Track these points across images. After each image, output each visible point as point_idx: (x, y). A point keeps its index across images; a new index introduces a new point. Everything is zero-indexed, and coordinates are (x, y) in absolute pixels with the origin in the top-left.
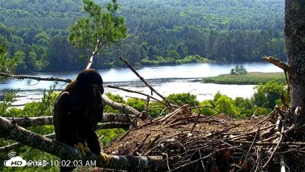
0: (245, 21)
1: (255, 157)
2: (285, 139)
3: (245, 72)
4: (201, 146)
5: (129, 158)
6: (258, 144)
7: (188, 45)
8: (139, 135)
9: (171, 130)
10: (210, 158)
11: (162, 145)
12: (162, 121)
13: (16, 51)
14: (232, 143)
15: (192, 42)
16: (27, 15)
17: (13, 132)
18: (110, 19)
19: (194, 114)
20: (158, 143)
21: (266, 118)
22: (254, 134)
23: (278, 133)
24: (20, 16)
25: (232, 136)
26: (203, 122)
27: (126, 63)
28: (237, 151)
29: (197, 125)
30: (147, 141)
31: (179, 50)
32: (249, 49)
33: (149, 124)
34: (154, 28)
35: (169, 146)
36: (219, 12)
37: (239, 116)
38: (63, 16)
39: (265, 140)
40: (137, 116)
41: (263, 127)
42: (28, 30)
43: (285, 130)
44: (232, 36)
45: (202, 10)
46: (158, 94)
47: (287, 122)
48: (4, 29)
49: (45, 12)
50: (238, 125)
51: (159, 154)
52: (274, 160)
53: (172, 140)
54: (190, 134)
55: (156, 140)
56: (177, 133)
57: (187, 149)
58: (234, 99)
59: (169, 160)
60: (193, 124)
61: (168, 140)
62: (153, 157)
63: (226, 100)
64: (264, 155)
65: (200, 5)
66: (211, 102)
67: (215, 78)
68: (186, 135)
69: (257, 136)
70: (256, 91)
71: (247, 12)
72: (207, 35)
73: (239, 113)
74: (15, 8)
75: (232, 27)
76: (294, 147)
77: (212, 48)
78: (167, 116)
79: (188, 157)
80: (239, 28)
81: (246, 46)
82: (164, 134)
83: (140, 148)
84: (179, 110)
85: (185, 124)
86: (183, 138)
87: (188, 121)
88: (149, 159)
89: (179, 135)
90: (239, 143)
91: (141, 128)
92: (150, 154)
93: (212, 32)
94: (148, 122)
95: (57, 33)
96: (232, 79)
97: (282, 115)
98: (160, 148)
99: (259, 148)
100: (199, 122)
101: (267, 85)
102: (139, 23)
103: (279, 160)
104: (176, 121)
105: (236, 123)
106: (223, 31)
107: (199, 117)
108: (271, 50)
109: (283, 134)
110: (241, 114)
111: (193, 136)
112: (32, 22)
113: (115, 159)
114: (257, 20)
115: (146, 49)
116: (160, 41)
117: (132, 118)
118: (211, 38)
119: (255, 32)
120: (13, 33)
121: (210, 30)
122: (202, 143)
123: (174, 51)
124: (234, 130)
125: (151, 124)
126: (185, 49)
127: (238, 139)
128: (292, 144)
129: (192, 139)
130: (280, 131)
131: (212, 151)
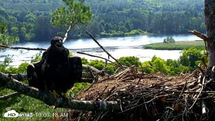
0: (174, 6)
1: (184, 102)
2: (205, 89)
3: (174, 41)
4: (145, 94)
6: (185, 93)
7: (134, 23)
8: (101, 86)
9: (122, 83)
10: (152, 102)
11: (117, 93)
12: (117, 77)
13: (12, 27)
14: (167, 92)
15: (135, 20)
17: (10, 82)
18: (80, 7)
19: (139, 72)
20: (114, 92)
21: (190, 75)
22: (183, 85)
23: (200, 84)
25: (167, 87)
26: (145, 78)
27: (90, 35)
29: (142, 80)
30: (106, 91)
31: (127, 26)
32: (177, 24)
34: (109, 10)
35: (121, 94)
37: (169, 72)
39: (191, 90)
40: (99, 74)
41: (189, 81)
42: (20, 12)
43: (205, 82)
44: (164, 16)
46: (113, 58)
48: (3, 11)
50: (170, 80)
51: (115, 100)
52: (197, 104)
53: (124, 90)
54: (137, 86)
55: (112, 90)
56: (127, 85)
57: (134, 96)
58: (166, 60)
59: (122, 104)
60: (139, 79)
61: (121, 90)
62: (112, 102)
63: (161, 61)
64: (190, 101)
66: (149, 63)
68: (134, 87)
69: (185, 87)
70: (181, 55)
72: (147, 15)
73: (169, 70)
75: (164, 10)
76: (211, 95)
77: (151, 24)
78: (120, 73)
79: (136, 102)
80: (169, 10)
81: (174, 23)
82: (118, 86)
83: (101, 95)
84: (128, 69)
85: (133, 79)
87: (135, 77)
88: (107, 103)
89: (128, 87)
90: (172, 92)
92: (108, 100)
93: (150, 12)
94: (106, 78)
95: (41, 14)
96: (163, 46)
97: (202, 72)
98: (115, 95)
99: (187, 96)
100: (143, 78)
101: (190, 50)
102: (98, 7)
103: (201, 104)
104: (126, 77)
105: (169, 78)
106: (157, 12)
107: (143, 74)
108: (192, 25)
109: (204, 85)
110: (171, 71)
111: (139, 87)
112: (23, 6)
113: (83, 103)
114: (182, 4)
115: (104, 25)
116: (114, 20)
117: (95, 75)
118: (149, 17)
119: (181, 12)
120: (10, 14)
121: (149, 12)
122: (145, 92)
123: (124, 26)
124: (168, 83)
125: (109, 79)
126: (131, 25)
127: (172, 89)
128: (210, 93)
129: (138, 90)
130: (202, 83)
131: (153, 98)
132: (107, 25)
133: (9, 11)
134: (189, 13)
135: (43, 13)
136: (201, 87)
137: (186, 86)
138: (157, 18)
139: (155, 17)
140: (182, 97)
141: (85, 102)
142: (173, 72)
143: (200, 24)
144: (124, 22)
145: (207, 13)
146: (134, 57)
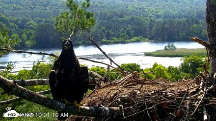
0: (175, 13)
1: (185, 108)
2: (206, 96)
3: (175, 48)
4: (147, 100)
5: (96, 108)
6: (187, 99)
7: (134, 30)
8: (103, 92)
9: (125, 89)
10: (153, 109)
11: (119, 99)
12: (119, 83)
13: (12, 34)
14: (168, 98)
15: (136, 27)
16: (20, 8)
17: (15, 89)
18: (83, 13)
19: (141, 78)
20: (116, 98)
21: (192, 81)
22: (184, 92)
24: (15, 9)
25: (169, 94)
26: (147, 84)
27: (93, 42)
28: (172, 103)
29: (144, 86)
30: (108, 97)
31: (128, 33)
32: (178, 32)
33: (109, 85)
34: (110, 18)
35: (124, 101)
36: (156, 6)
37: (170, 79)
38: (46, 9)
39: (193, 96)
40: (101, 79)
41: (191, 87)
42: (21, 19)
43: (206, 89)
44: (165, 23)
45: (144, 4)
46: (115, 64)
47: (208, 84)
48: (4, 18)
49: (33, 7)
50: (173, 86)
51: (117, 106)
52: (199, 110)
53: (126, 96)
54: (139, 92)
55: (114, 96)
56: (130, 91)
57: (136, 102)
58: (167, 67)
59: (124, 110)
60: (141, 85)
61: (123, 96)
62: (114, 108)
63: (162, 68)
64: (192, 107)
65: (143, 1)
66: (150, 69)
67: (153, 52)
68: (136, 93)
69: (186, 94)
70: (183, 62)
71: (176, 6)
72: (147, 22)
73: (171, 77)
74: (12, 3)
75: (165, 17)
76: (213, 101)
77: (152, 32)
78: (122, 79)
79: (138, 108)
80: (170, 17)
81: (175, 30)
82: (120, 92)
83: (103, 101)
84: (130, 75)
85: (135, 85)
86: (134, 94)
87: (137, 83)
88: (110, 109)
89: (131, 93)
90: (174, 98)
91: (104, 87)
92: (110, 106)
94: (109, 83)
95: (42, 21)
96: (164, 53)
97: (204, 79)
98: (117, 101)
99: (188, 102)
100: (145, 84)
101: (191, 58)
102: (99, 14)
103: (203, 111)
104: (128, 83)
105: (171, 84)
106: (158, 20)
107: (145, 80)
108: (194, 33)
109: (205, 92)
111: (141, 93)
112: (24, 13)
114: (183, 11)
115: (104, 32)
116: (115, 27)
117: (97, 81)
118: (150, 24)
119: (182, 20)
120: (10, 21)
121: (150, 19)
122: (147, 98)
123: (124, 34)
124: (170, 89)
125: (111, 85)
126: (132, 33)
127: (173, 96)
128: (212, 99)
129: (140, 96)
130: (203, 90)
131: (154, 104)
132: (108, 32)
133: (10, 18)
134: (190, 20)
135: (44, 19)
136: (202, 93)
138: (159, 25)
139: (156, 25)
141: (88, 108)
142: (174, 79)
143: (201, 31)
144: (125, 29)
145: (208, 20)
146: (135, 64)
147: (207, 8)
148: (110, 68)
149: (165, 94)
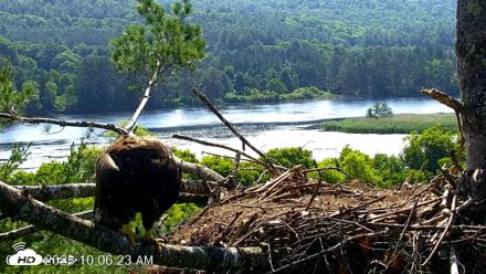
0: (390, 33)
1: (409, 249)
2: (457, 221)
3: (390, 114)
4: (323, 232)
5: (209, 250)
6: (414, 229)
7: (298, 70)
8: (225, 212)
9: (274, 205)
10: (338, 249)
11: (261, 230)
12: (260, 192)
13: (24, 81)
14: (372, 227)
15: (304, 65)
16: (42, 23)
17: (26, 208)
19: (311, 181)
20: (254, 226)
21: (425, 187)
22: (408, 212)
23: (446, 210)
24: (31, 25)
25: (372, 216)
26: (325, 194)
27: (202, 98)
28: (381, 238)
29: (317, 199)
30: (237, 224)
31: (285, 78)
32: (397, 76)
33: (239, 196)
34: (244, 45)
35: (272, 232)
36: (349, 18)
37: (379, 183)
38: (99, 25)
39: (426, 222)
40: (221, 184)
41: (422, 201)
42: (44, 46)
43: (456, 205)
44: (368, 56)
45: (320, 14)
46: (253, 148)
47: (460, 193)
48: (5, 45)
49: (70, 19)
50: (382, 199)
51: (256, 244)
52: (439, 253)
53: (277, 221)
54: (305, 213)
55: (251, 221)
56: (286, 210)
57: (300, 237)
58: (372, 156)
59: (273, 253)
60: (310, 196)
61: (271, 222)
62: (247, 249)
63: (358, 158)
64: (424, 246)
65: (317, 6)
66: (335, 161)
68: (299, 214)
69: (412, 216)
70: (408, 144)
71: (392, 18)
72: (328, 56)
73: (380, 179)
74: (23, 12)
75: (368, 42)
76: (471, 234)
77: (339, 75)
78: (268, 183)
79: (303, 249)
80: (380, 43)
81: (391, 72)
82: (265, 212)
83: (226, 234)
84: (287, 174)
85: (296, 196)
86: (294, 218)
87: (302, 191)
88: (240, 252)
89: (287, 214)
90: (384, 227)
91: (227, 202)
92: (242, 244)
93: (336, 49)
94: (238, 193)
95: (91, 51)
96: (366, 125)
97: (451, 182)
98: (257, 234)
99: (416, 235)
100: (319, 194)
101: (426, 134)
102: (219, 36)
103: (448, 255)
104: (282, 192)
105: (378, 195)
107: (320, 185)
108: (431, 78)
109: (454, 212)
110: (384, 180)
111: (309, 215)
112: (50, 35)
113: (186, 252)
114: (408, 30)
115: (232, 77)
116: (255, 64)
117: (213, 186)
118: (335, 59)
119: (406, 49)
120: (20, 52)
121: (333, 47)
122: (324, 226)
123: (276, 80)
124: (376, 206)
125: (243, 196)
126: (295, 78)
127: (382, 221)
128: (469, 229)
129: (309, 221)
130: (449, 207)
131: (341, 240)
132: (239, 78)
133: (19, 45)
135: (95, 48)
136: (447, 215)
137: (415, 213)
138: (353, 61)
140: (405, 239)
141: (191, 249)
142: (389, 182)
143: (448, 77)
144: (278, 69)
145: (461, 49)
146: (300, 149)
147: (459, 23)
148: (242, 157)
149: (365, 217)
